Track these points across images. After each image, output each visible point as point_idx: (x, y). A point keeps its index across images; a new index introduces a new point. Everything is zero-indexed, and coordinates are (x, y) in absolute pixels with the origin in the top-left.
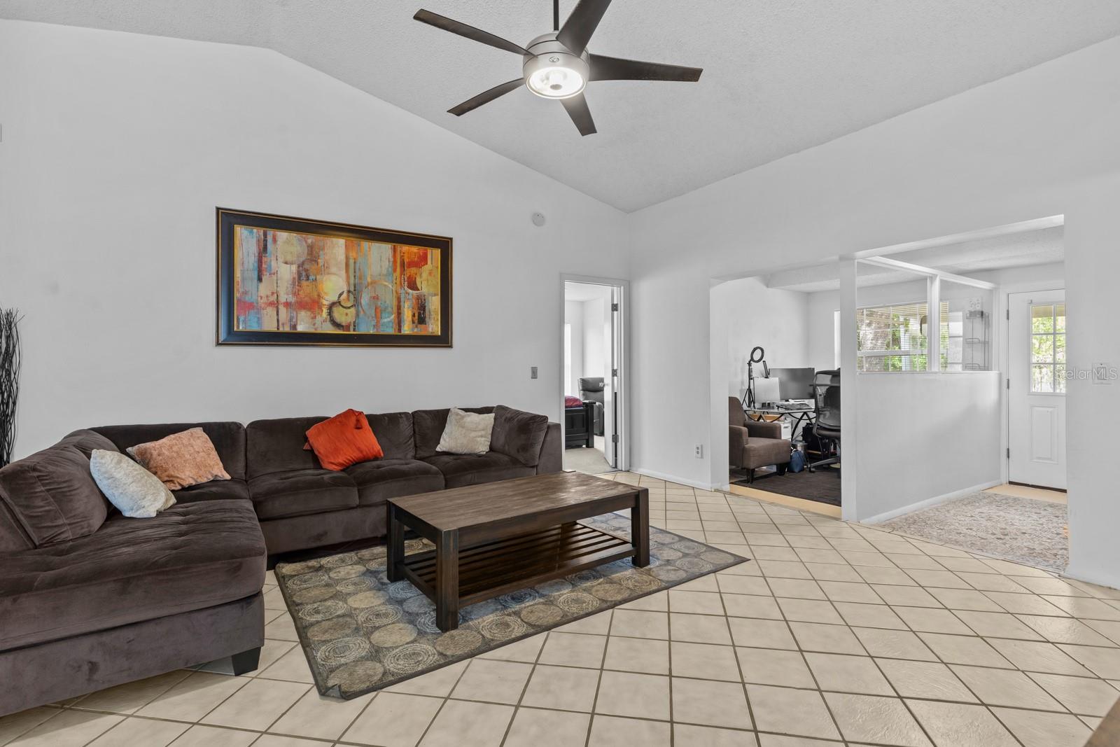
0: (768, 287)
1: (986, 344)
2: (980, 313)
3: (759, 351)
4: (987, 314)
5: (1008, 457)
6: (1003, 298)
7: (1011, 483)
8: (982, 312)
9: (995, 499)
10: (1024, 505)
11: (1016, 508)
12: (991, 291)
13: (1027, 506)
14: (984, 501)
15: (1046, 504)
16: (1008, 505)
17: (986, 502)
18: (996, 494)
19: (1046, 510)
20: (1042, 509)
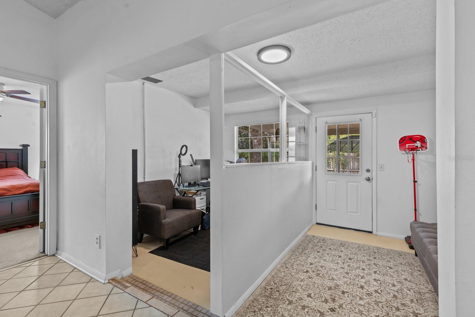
0: (195, 107)
1: (306, 146)
2: (303, 128)
3: (185, 148)
4: (307, 129)
5: (316, 209)
6: (314, 120)
7: (317, 224)
8: (304, 128)
9: (314, 242)
10: (330, 247)
11: (327, 252)
12: (309, 116)
13: (332, 249)
14: (310, 246)
15: (339, 244)
16: (322, 248)
17: (311, 247)
18: (313, 236)
19: (342, 251)
20: (340, 250)
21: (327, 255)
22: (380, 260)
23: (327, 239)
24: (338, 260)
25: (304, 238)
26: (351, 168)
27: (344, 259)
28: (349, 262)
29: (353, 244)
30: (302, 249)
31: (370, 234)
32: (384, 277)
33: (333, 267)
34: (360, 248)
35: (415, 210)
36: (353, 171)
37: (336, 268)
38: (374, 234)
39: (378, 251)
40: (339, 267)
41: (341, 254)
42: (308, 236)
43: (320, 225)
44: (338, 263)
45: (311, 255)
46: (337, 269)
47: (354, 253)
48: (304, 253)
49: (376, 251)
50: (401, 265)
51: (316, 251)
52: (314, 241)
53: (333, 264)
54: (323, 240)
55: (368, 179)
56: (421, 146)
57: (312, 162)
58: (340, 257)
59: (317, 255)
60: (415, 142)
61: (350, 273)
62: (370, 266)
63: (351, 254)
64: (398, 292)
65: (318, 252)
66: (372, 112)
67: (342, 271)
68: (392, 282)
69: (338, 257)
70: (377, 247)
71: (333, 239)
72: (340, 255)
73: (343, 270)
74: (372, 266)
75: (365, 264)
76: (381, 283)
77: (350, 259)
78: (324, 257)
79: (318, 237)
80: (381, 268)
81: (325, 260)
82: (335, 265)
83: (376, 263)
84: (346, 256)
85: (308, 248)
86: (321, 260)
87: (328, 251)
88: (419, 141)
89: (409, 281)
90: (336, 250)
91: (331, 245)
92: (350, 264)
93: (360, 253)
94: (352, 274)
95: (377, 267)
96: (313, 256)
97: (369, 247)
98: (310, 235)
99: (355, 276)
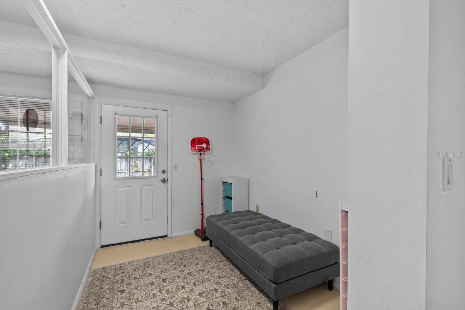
2: (80, 115)
4: (86, 117)
5: (101, 228)
7: (102, 247)
8: (82, 115)
9: (110, 278)
10: (134, 276)
11: (134, 286)
12: (90, 99)
13: (138, 277)
14: (106, 288)
15: (142, 266)
16: (125, 283)
17: (108, 289)
18: (104, 269)
19: (150, 275)
20: (147, 275)
21: (136, 290)
22: (190, 265)
23: (125, 264)
24: (152, 290)
25: (90, 279)
26: (119, 169)
27: (158, 285)
28: (166, 286)
29: (157, 258)
30: (95, 300)
31: (165, 239)
32: (204, 285)
33: (152, 306)
34: (166, 259)
35: (202, 204)
36: (120, 172)
37: (155, 306)
38: (169, 237)
39: (183, 256)
40: (159, 302)
41: (152, 279)
42: (95, 272)
43: (106, 248)
44: (154, 295)
45: (114, 305)
46: (157, 306)
47: (164, 271)
48: (102, 306)
49: (181, 257)
50: (207, 263)
51: (118, 291)
52: (108, 276)
53: (150, 301)
54: (121, 268)
55: (164, 181)
56: (206, 147)
57: (95, 164)
58: (152, 284)
59: (122, 298)
60: (202, 144)
61: (174, 301)
62: (187, 279)
63: (162, 273)
64: (222, 296)
65: (122, 292)
66: (167, 110)
67: (164, 305)
68: (213, 288)
69: (150, 285)
70: (179, 251)
71: (132, 262)
72: (151, 282)
73: (164, 302)
74: (188, 278)
75: (180, 278)
76: (206, 296)
77: (164, 281)
78: (133, 295)
79: (111, 266)
80: (196, 276)
81: (137, 301)
82: (152, 300)
83: (189, 272)
84: (158, 279)
85: (105, 294)
86: (133, 305)
87: (135, 283)
88: (205, 143)
89: (222, 278)
90: (143, 276)
91: (134, 273)
92: (167, 288)
93: (169, 266)
94: (176, 301)
95: (192, 276)
96: (117, 302)
97: (173, 254)
98: (98, 269)
99: (181, 303)
